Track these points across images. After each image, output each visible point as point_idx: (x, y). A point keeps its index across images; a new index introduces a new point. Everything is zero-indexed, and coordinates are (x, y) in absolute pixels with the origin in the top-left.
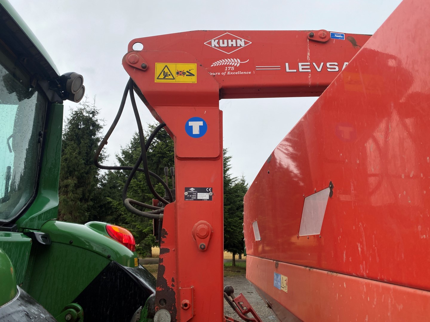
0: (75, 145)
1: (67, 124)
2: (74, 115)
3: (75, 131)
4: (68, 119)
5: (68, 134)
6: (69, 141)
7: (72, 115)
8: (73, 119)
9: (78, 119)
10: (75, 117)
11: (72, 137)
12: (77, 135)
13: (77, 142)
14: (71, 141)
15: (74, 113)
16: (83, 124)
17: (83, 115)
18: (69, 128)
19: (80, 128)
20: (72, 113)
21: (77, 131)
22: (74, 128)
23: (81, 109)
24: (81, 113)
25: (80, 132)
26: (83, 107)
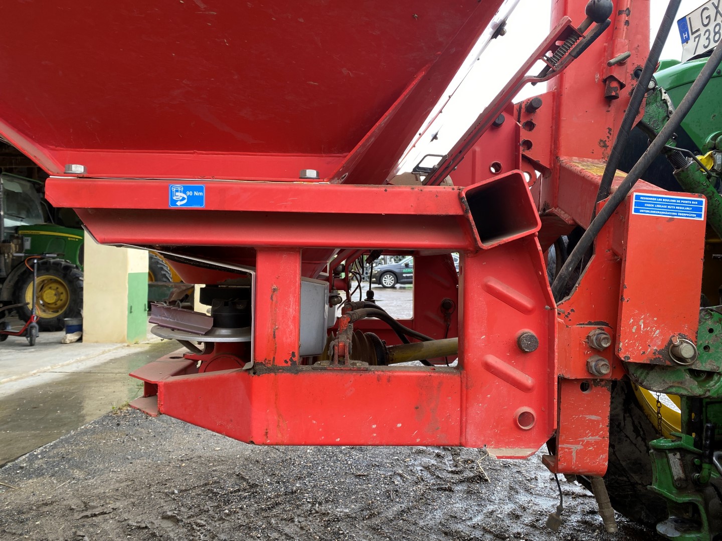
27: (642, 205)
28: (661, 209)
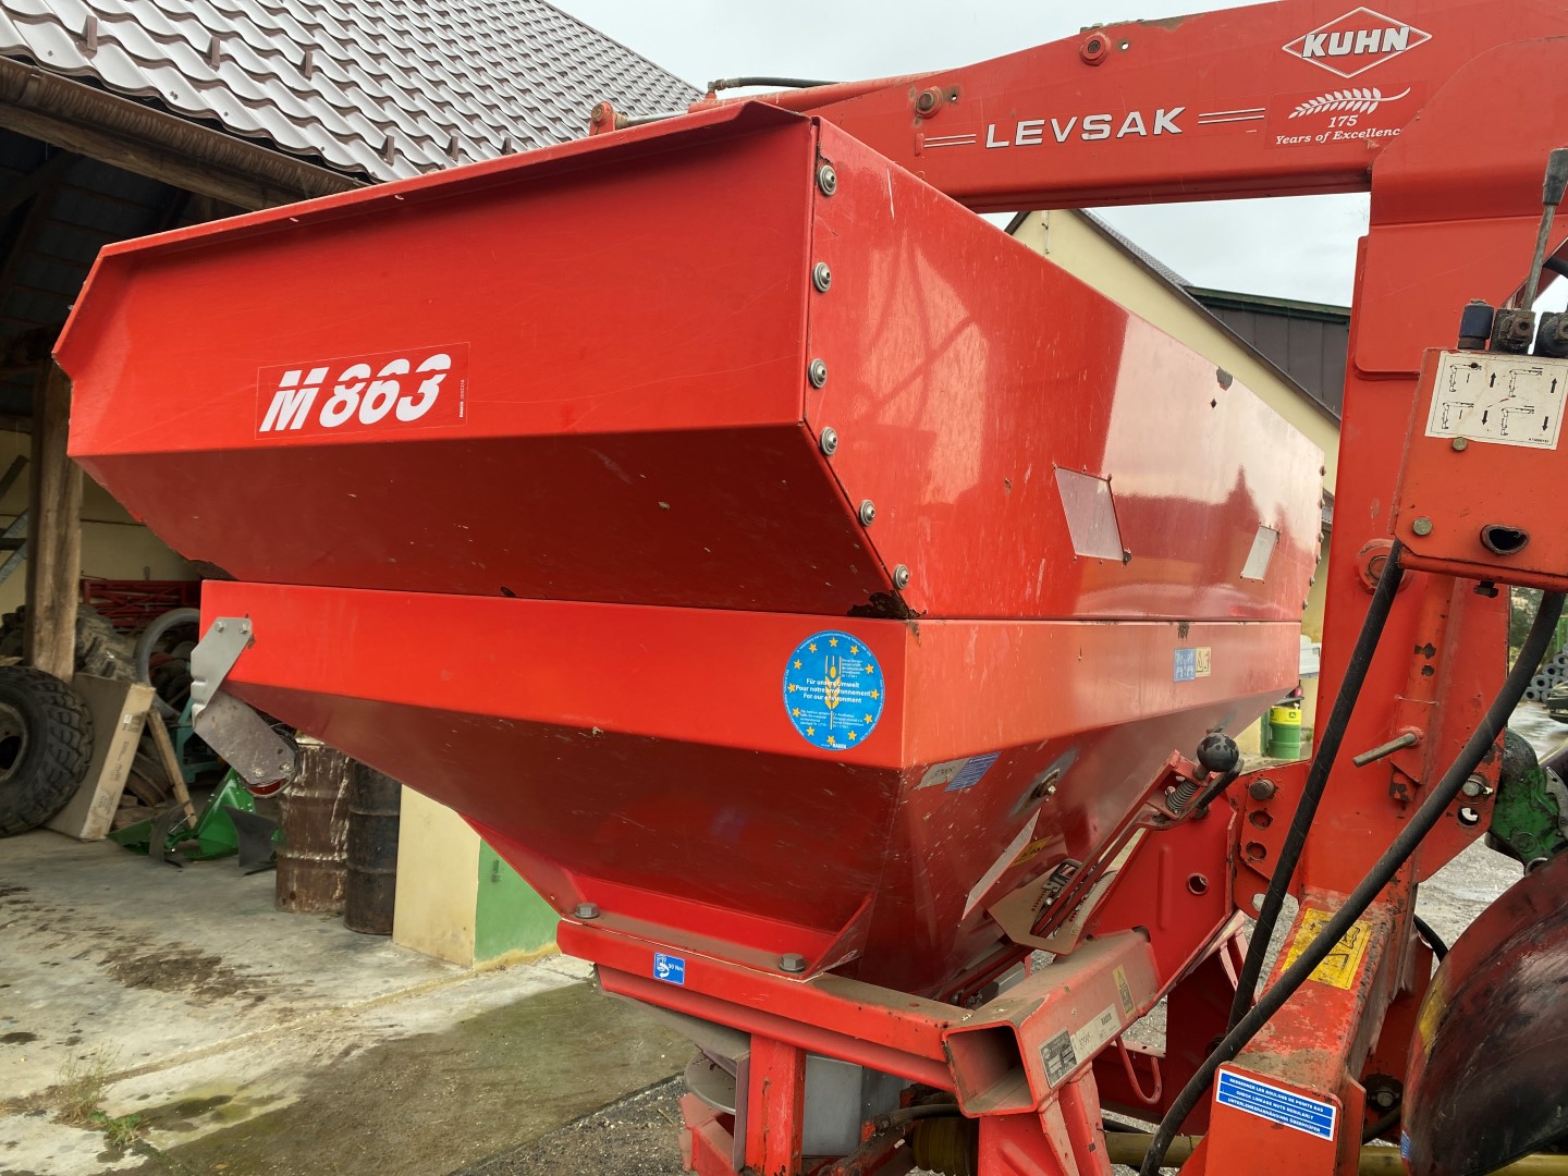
27: (1233, 1091)
28: (1262, 1106)
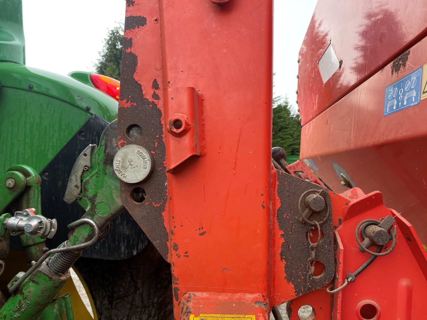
0: (114, 67)
1: (104, 45)
2: (111, 34)
3: (113, 51)
4: (105, 39)
5: (106, 55)
6: (108, 62)
7: (108, 35)
8: (111, 39)
9: (115, 39)
10: (112, 37)
11: (111, 58)
12: (115, 56)
13: (116, 63)
14: (110, 62)
15: (111, 32)
16: (121, 44)
17: (120, 35)
18: (108, 49)
19: (118, 49)
20: (109, 33)
21: (115, 51)
22: (111, 49)
23: (117, 27)
24: (118, 32)
25: (118, 52)
26: (119, 26)
